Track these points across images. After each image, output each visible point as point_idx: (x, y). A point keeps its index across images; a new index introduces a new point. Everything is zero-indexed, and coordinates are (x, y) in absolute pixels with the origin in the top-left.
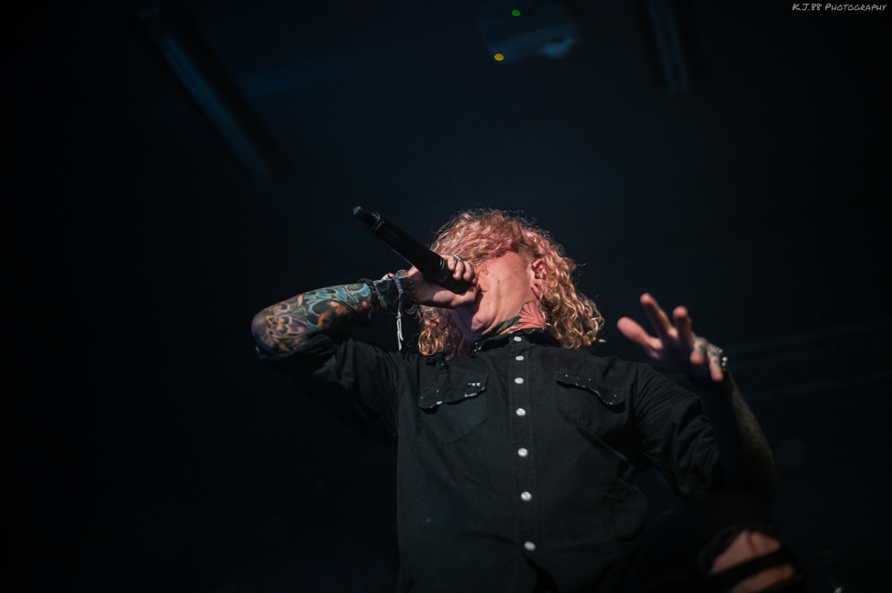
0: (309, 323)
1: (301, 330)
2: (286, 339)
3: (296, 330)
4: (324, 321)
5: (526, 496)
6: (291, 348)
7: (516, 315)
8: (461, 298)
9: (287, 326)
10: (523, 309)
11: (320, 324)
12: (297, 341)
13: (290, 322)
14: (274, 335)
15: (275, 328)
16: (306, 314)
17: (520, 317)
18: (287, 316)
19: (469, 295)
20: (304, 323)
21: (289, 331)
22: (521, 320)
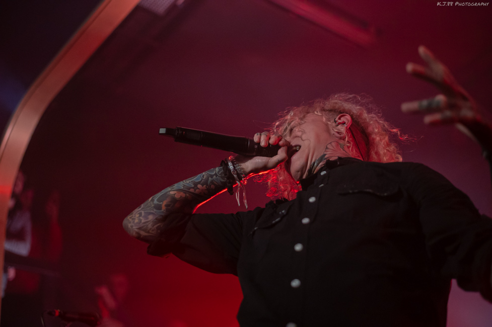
0: (155, 210)
1: (151, 217)
2: (143, 227)
3: (148, 219)
4: (166, 206)
5: (295, 283)
6: (148, 232)
7: (322, 154)
8: (275, 159)
9: (141, 218)
10: (327, 148)
11: (164, 208)
12: (150, 226)
13: (143, 214)
14: (134, 227)
15: (134, 222)
16: (153, 205)
17: (325, 155)
18: (141, 211)
19: (281, 154)
20: (152, 211)
21: (143, 221)
22: (326, 156)
